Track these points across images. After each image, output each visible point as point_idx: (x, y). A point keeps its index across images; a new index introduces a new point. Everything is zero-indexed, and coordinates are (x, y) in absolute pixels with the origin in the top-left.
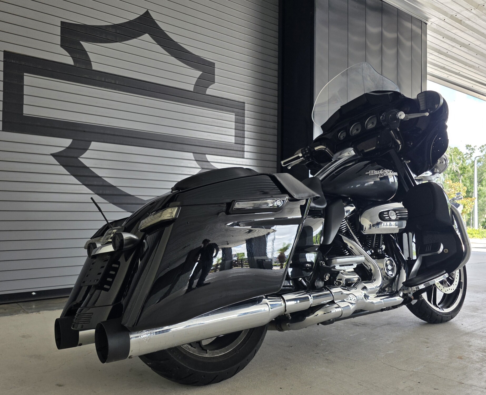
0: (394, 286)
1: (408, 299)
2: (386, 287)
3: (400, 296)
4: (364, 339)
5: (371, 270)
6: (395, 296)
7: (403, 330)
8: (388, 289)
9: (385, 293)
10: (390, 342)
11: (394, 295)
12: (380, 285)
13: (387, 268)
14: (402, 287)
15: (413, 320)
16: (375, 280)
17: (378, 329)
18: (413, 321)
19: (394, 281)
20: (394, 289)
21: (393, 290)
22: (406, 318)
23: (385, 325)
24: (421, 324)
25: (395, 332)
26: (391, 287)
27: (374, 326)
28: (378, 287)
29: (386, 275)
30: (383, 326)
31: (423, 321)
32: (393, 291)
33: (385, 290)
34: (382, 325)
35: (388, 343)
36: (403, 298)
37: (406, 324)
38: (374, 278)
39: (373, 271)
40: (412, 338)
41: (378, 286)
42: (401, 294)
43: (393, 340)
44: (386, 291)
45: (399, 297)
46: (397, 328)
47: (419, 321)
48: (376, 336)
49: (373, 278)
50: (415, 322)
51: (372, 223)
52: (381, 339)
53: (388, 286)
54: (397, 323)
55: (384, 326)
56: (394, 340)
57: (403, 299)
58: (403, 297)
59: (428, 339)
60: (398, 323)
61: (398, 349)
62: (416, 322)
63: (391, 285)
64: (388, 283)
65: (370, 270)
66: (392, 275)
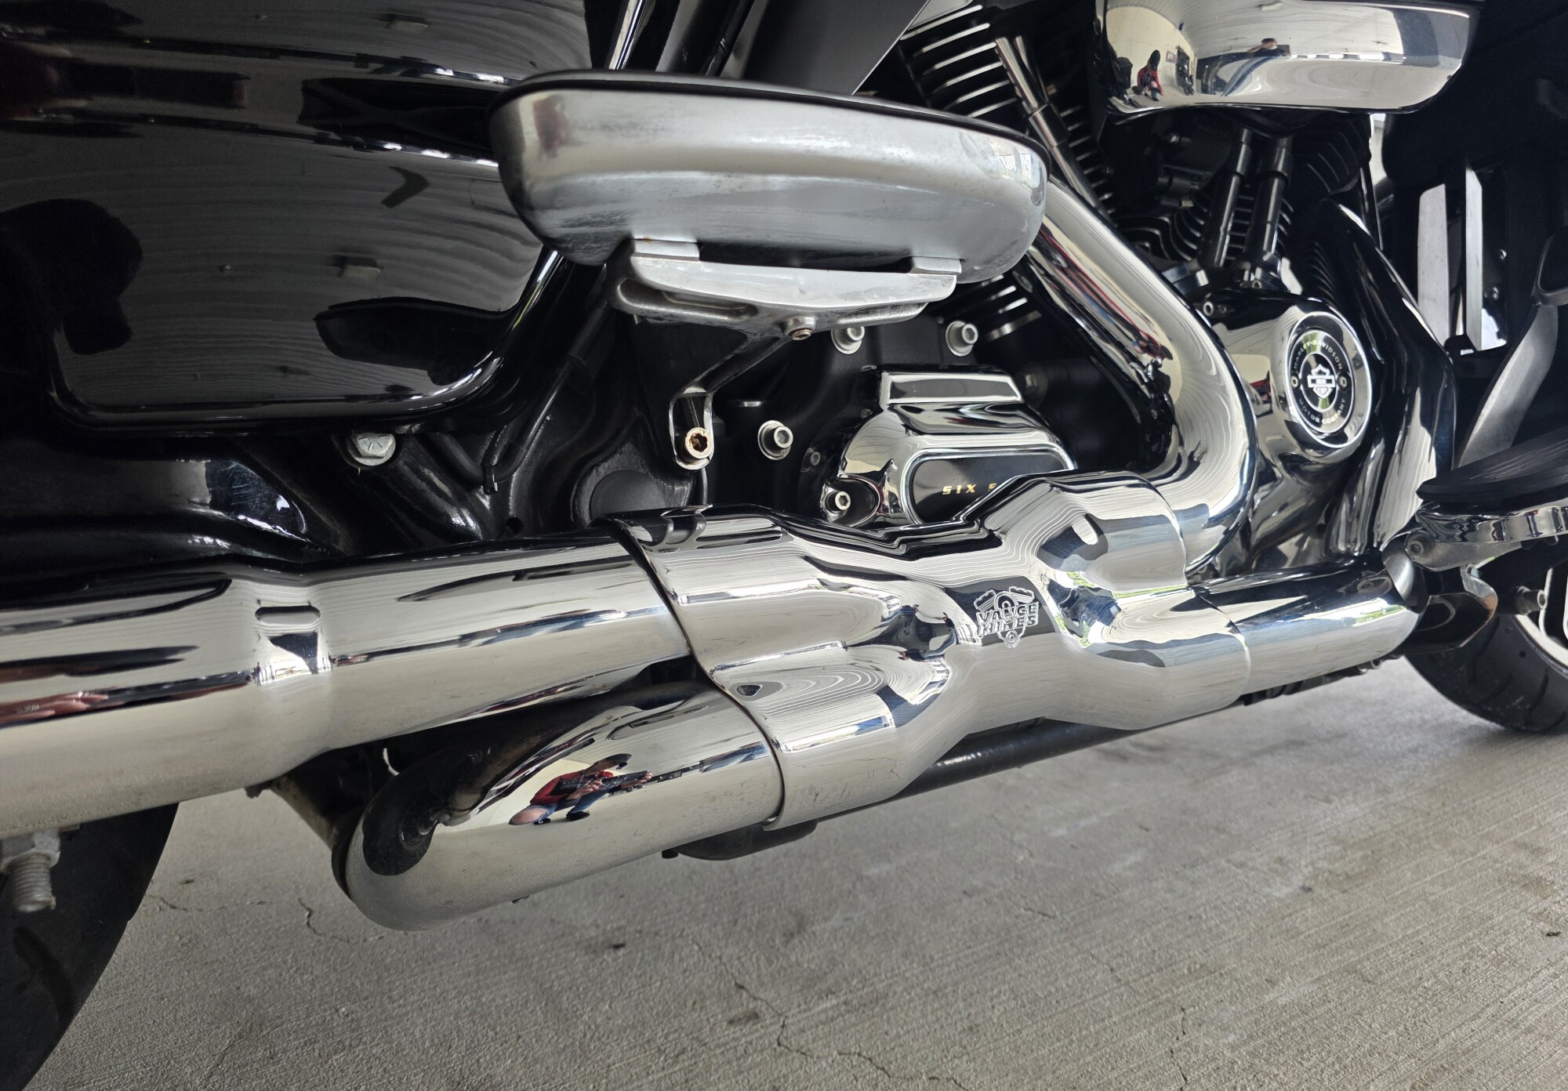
0: (1349, 525)
1: (1453, 611)
2: (1283, 532)
3: (1393, 596)
4: (1132, 859)
5: (1161, 382)
6: (1351, 596)
7: (1373, 784)
8: (1295, 549)
9: (1280, 577)
10: (1298, 880)
11: (1342, 590)
12: (1233, 511)
13: (1304, 381)
14: (1412, 523)
15: (1427, 717)
16: (1193, 465)
17: (1233, 777)
18: (1424, 722)
19: (1352, 491)
20: (1347, 541)
21: (1342, 548)
22: (1384, 703)
23: (1271, 750)
24: (1471, 741)
25: (1328, 801)
26: (1323, 531)
27: (1215, 756)
28: (1215, 521)
29: (1294, 441)
30: (1258, 761)
31: (1475, 720)
32: (1339, 555)
33: (1280, 553)
34: (1258, 754)
35: (1281, 891)
36: (1414, 609)
37: (1390, 738)
38: (1189, 448)
39: (1175, 393)
40: (1437, 847)
41: (1214, 511)
42: (1403, 578)
43: (1312, 863)
44: (1283, 558)
45: (1380, 604)
46: (1337, 769)
47: (1455, 723)
48: (1212, 831)
49: (1181, 443)
50: (1440, 729)
51: (1194, 43)
52: (1238, 856)
53: (1302, 526)
54: (1341, 736)
55: (1268, 761)
56: (1321, 864)
57: (1415, 617)
58: (1413, 600)
59: (1537, 852)
60: (1344, 735)
61: (1352, 956)
62: (1441, 726)
63: (1322, 521)
64: (1301, 504)
65: (1149, 385)
66: (1339, 437)
